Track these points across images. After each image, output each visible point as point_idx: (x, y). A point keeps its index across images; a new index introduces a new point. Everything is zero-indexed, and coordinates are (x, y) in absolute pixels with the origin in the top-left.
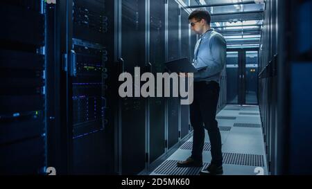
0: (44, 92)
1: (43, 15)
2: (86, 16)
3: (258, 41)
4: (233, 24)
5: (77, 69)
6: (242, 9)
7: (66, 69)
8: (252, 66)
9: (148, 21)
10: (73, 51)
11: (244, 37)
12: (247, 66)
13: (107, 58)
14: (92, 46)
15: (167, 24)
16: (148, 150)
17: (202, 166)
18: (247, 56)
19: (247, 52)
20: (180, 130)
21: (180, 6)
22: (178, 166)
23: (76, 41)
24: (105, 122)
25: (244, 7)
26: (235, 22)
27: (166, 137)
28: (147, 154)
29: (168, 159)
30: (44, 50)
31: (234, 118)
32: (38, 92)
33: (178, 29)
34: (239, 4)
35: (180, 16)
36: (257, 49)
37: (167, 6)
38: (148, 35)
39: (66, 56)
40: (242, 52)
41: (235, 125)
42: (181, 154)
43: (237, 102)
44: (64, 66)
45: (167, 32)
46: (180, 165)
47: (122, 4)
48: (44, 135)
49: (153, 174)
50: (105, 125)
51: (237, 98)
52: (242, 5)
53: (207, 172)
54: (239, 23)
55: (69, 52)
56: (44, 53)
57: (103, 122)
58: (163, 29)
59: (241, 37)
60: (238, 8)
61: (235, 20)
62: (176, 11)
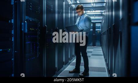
0: (13, 40)
1: (12, 5)
2: (31, 6)
3: (101, 19)
4: (91, 12)
5: (28, 30)
6: (95, 5)
7: (23, 30)
8: (98, 30)
9: (57, 10)
10: (26, 22)
11: (95, 17)
12: (96, 30)
13: (40, 25)
14: (33, 20)
15: (64, 11)
16: (56, 66)
17: (80, 73)
18: (96, 25)
19: (96, 24)
20: (69, 57)
21: (69, 3)
22: (70, 73)
23: (27, 17)
24: (39, 53)
25: (95, 4)
26: (92, 11)
27: (64, 60)
28: (56, 68)
29: (65, 70)
30: (13, 21)
31: (91, 52)
32: (10, 40)
33: (69, 13)
34: (93, 3)
35: (69, 8)
36: (100, 23)
37: (64, 3)
38: (56, 15)
39: (23, 24)
40: (94, 24)
41: (92, 55)
42: (70, 67)
43: (92, 45)
44: (22, 28)
45: (64, 15)
46: (70, 72)
47: (46, 2)
48: (13, 59)
49: (59, 76)
50: (39, 55)
51: (92, 43)
52: (94, 4)
53: (82, 75)
54: (94, 11)
55: (24, 22)
56: (13, 22)
57: (38, 53)
58: (62, 13)
59: (94, 17)
60: (93, 5)
61: (92, 10)
62: (68, 5)
